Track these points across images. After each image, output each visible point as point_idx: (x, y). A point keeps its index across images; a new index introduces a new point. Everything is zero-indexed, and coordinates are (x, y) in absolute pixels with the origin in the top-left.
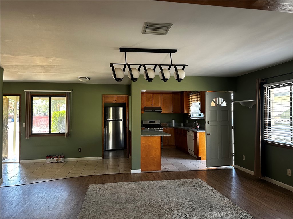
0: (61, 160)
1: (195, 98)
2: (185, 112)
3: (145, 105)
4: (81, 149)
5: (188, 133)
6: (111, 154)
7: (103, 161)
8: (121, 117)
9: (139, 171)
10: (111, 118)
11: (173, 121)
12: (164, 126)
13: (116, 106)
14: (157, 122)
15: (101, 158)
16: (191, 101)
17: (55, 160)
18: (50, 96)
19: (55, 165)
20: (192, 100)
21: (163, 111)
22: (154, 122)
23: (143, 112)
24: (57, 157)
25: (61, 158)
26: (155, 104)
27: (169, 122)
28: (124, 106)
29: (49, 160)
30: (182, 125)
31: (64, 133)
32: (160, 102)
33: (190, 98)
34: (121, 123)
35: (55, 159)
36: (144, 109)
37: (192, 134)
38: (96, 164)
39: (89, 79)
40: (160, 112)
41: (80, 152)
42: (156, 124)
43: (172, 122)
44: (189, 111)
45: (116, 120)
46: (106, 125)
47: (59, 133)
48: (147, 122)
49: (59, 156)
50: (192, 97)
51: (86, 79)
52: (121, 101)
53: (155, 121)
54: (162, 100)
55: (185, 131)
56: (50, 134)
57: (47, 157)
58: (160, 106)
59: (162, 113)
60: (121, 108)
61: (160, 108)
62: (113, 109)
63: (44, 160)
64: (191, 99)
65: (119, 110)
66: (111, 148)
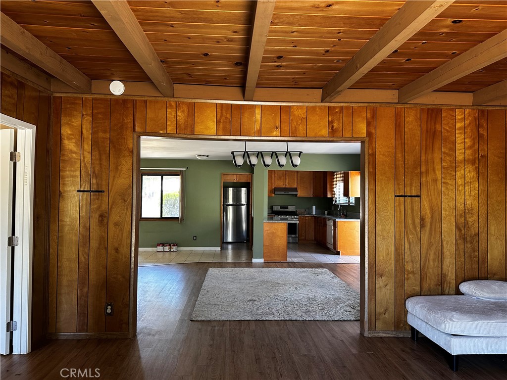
0: (174, 249)
1: (340, 177)
2: (329, 196)
3: (276, 186)
4: (196, 236)
5: (328, 222)
6: (230, 247)
7: (221, 253)
8: (244, 200)
9: (262, 260)
10: (231, 201)
11: (314, 207)
12: (301, 214)
13: (237, 186)
14: (291, 209)
15: (219, 249)
16: (336, 181)
17: (167, 249)
18: (162, 174)
19: (168, 253)
20: (338, 179)
21: (300, 193)
22: (287, 208)
23: (273, 195)
24: (170, 245)
25: (174, 246)
26: (288, 183)
27: (308, 209)
28: (248, 186)
29: (160, 248)
30: (326, 212)
31: (178, 218)
32: (296, 181)
33: (335, 176)
34: (244, 208)
35: (167, 247)
36: (273, 191)
37: (332, 223)
38: (214, 254)
39: (208, 156)
40: (296, 195)
41: (195, 241)
42: (291, 210)
43: (312, 209)
44: (333, 194)
45: (237, 205)
46: (225, 210)
47: (172, 218)
48: (277, 208)
49: (172, 245)
50: (338, 176)
51: (204, 157)
52: (243, 180)
53: (289, 207)
54: (299, 178)
55: (325, 220)
56: (162, 219)
57: (159, 245)
58: (295, 187)
59: (298, 196)
60: (244, 189)
61: (296, 190)
62: (233, 191)
63: (155, 249)
64: (336, 178)
65: (240, 191)
66: (230, 239)
